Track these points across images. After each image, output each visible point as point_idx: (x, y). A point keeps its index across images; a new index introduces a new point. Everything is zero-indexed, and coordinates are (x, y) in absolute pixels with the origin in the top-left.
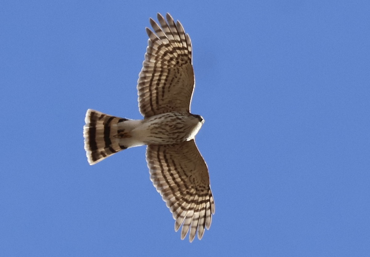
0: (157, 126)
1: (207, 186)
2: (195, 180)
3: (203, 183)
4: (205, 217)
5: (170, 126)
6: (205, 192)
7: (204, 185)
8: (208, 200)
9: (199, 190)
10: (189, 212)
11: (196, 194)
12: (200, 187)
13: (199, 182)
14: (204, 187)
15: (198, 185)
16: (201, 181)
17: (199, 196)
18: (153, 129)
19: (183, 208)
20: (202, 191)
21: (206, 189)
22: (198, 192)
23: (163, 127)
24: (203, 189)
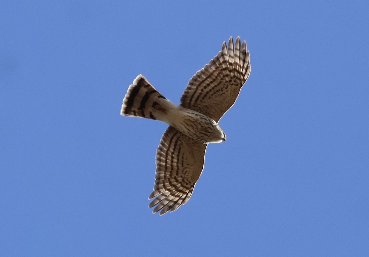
0: (192, 120)
1: (193, 182)
2: (187, 173)
3: (191, 179)
4: (176, 203)
5: (202, 127)
6: (188, 186)
7: (191, 181)
8: (186, 193)
9: (184, 182)
10: (167, 192)
11: (180, 183)
12: (187, 180)
13: (189, 176)
14: (190, 183)
15: (186, 178)
16: (191, 177)
17: (182, 186)
18: (187, 120)
19: (164, 187)
20: (187, 184)
21: (190, 185)
22: (183, 183)
23: (196, 124)
24: (188, 182)
